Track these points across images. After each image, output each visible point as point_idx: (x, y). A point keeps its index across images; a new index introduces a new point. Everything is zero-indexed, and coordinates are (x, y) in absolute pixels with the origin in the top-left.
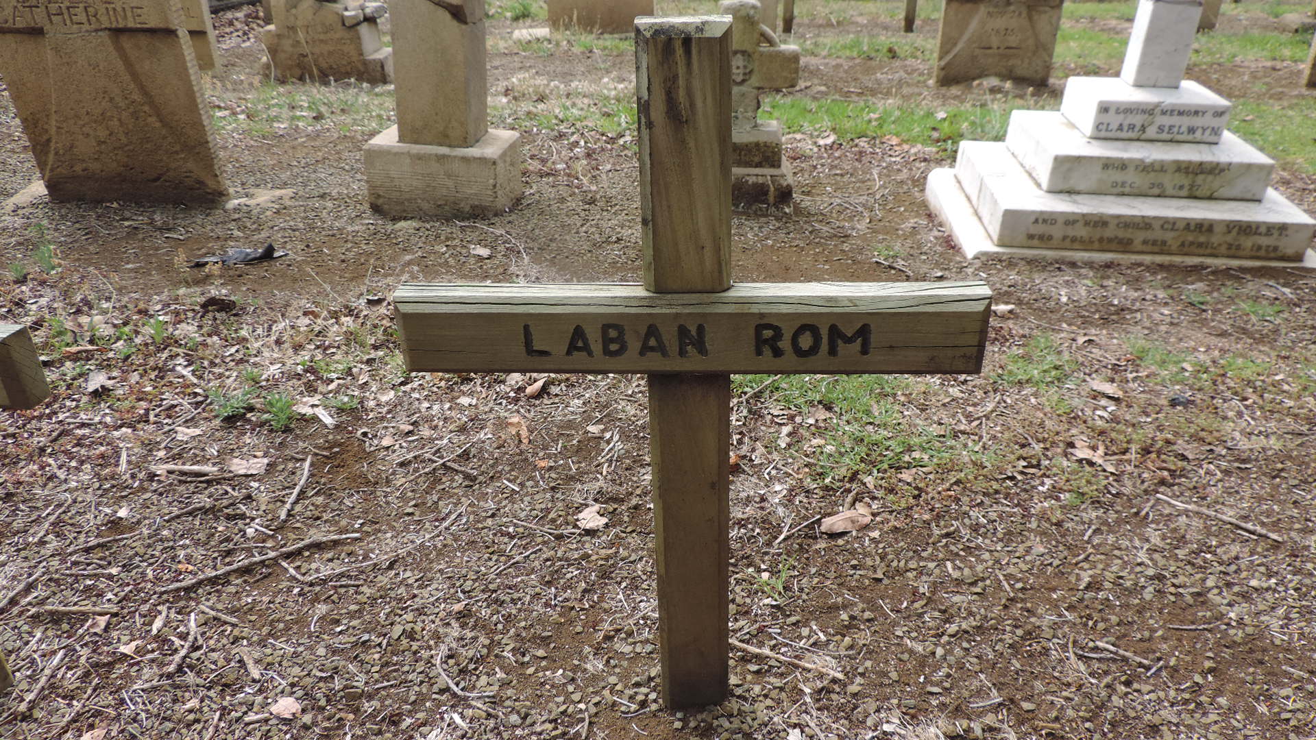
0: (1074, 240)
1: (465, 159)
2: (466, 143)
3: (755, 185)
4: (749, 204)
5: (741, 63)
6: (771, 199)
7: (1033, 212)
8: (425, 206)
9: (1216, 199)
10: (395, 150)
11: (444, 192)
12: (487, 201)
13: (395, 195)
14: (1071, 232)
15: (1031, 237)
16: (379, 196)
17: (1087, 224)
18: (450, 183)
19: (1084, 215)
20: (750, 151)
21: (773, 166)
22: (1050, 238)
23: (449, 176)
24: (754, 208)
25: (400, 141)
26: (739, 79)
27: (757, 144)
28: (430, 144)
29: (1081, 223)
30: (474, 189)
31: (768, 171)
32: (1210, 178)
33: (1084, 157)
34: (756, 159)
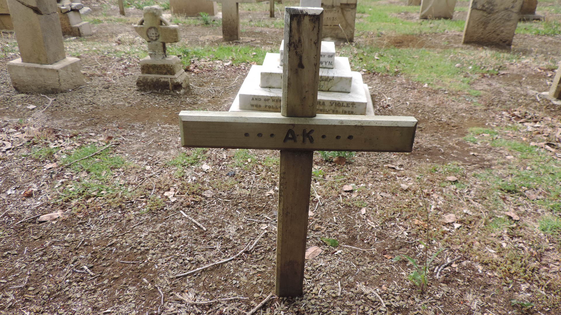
0: (270, 107)
1: (46, 69)
2: (47, 63)
3: (164, 82)
4: (162, 90)
5: (154, 32)
6: (171, 88)
7: (251, 95)
8: (34, 88)
9: (330, 91)
10: (19, 65)
11: (40, 82)
12: (57, 86)
13: (22, 83)
14: (268, 104)
15: (252, 105)
16: (16, 84)
17: (273, 101)
18: (42, 79)
19: (271, 97)
20: (161, 68)
21: (171, 74)
22: (260, 106)
23: (41, 76)
24: (165, 91)
25: (22, 62)
26: (154, 38)
27: (164, 65)
28: (34, 63)
29: (271, 100)
30: (51, 82)
31: (169, 76)
32: (326, 83)
33: (273, 73)
34: (165, 71)
